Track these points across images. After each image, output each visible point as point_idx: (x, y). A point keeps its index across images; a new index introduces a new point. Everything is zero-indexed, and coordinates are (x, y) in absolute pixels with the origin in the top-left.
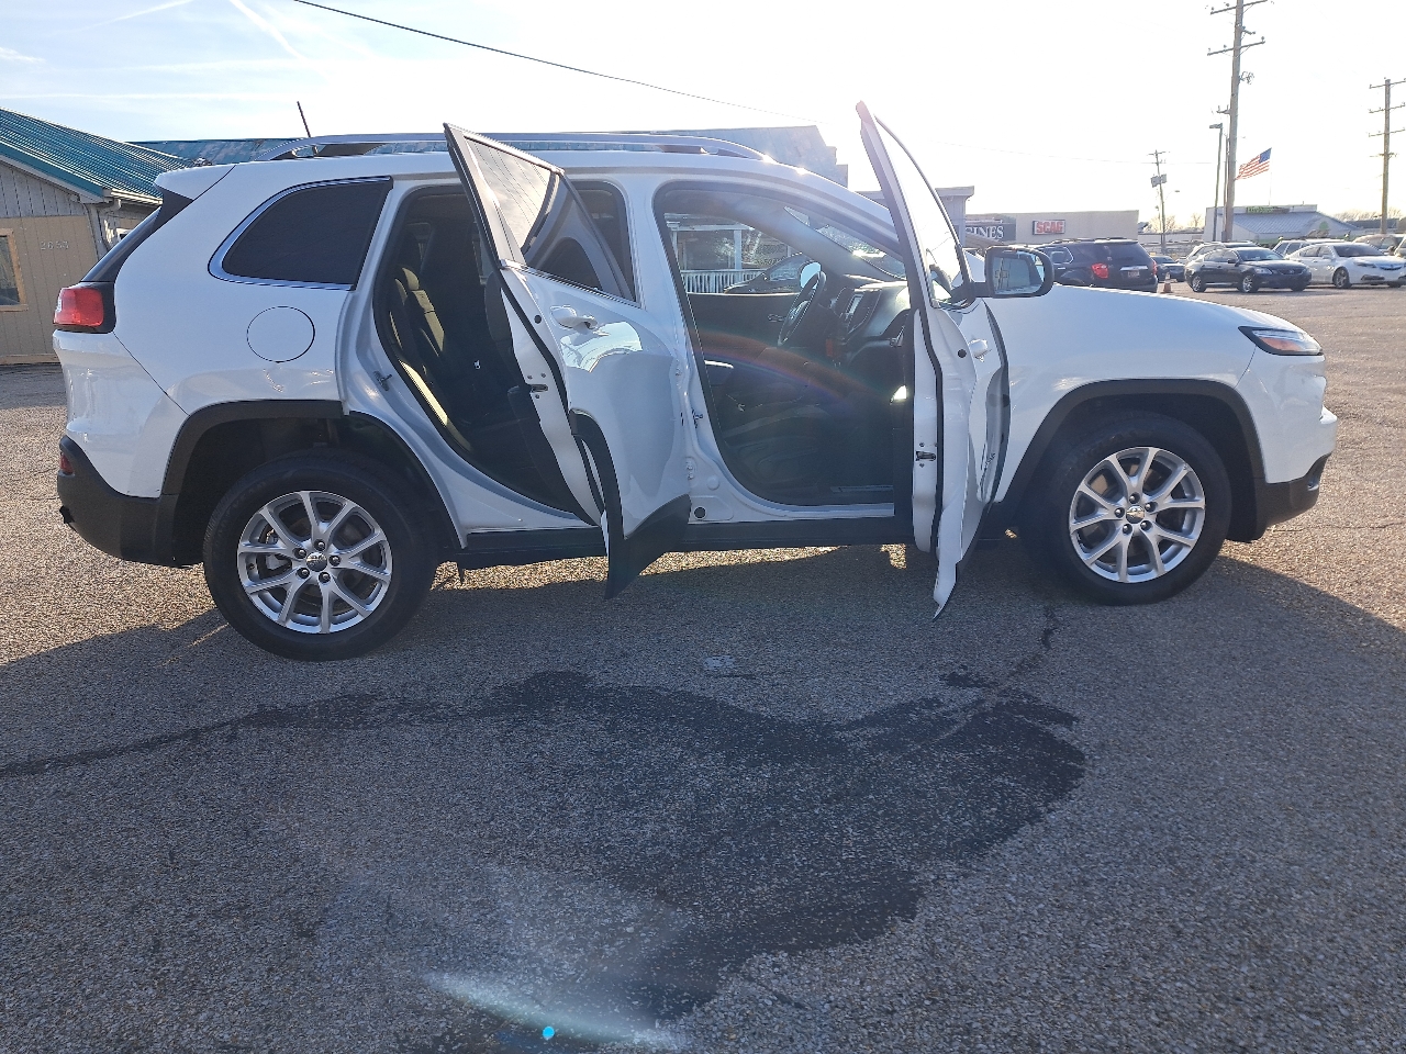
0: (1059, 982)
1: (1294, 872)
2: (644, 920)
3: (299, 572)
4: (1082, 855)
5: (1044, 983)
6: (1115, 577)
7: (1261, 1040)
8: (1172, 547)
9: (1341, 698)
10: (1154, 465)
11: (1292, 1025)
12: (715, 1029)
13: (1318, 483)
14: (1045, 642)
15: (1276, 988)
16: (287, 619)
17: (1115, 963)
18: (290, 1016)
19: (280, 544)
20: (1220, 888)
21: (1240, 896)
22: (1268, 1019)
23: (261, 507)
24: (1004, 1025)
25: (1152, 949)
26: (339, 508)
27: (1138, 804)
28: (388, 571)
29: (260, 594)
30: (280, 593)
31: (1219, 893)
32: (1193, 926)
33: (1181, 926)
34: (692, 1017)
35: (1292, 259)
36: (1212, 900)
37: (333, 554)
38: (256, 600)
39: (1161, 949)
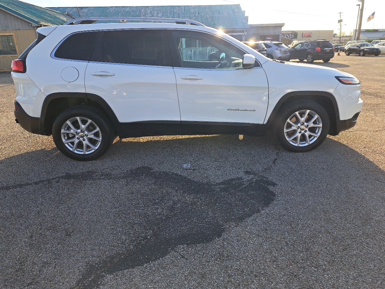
0: (253, 256)
1: (322, 229)
2: (153, 235)
3: (77, 138)
4: (268, 222)
5: (249, 256)
6: (296, 145)
7: (300, 273)
8: (313, 137)
9: (349, 181)
10: (308, 114)
11: (309, 270)
12: (164, 264)
13: (356, 120)
14: (274, 163)
15: (308, 260)
16: (74, 150)
17: (269, 252)
18: (61, 256)
19: (72, 131)
20: (301, 233)
21: (306, 235)
22: (304, 268)
23: (67, 121)
24: (236, 266)
25: (279, 248)
26: (87, 121)
27: (286, 209)
28: (101, 139)
29: (67, 143)
30: (73, 143)
31: (301, 234)
32: (291, 242)
33: (288, 242)
34: (159, 261)
35: (376, 46)
36: (298, 236)
37: (86, 133)
38: (66, 145)
39: (281, 249)
